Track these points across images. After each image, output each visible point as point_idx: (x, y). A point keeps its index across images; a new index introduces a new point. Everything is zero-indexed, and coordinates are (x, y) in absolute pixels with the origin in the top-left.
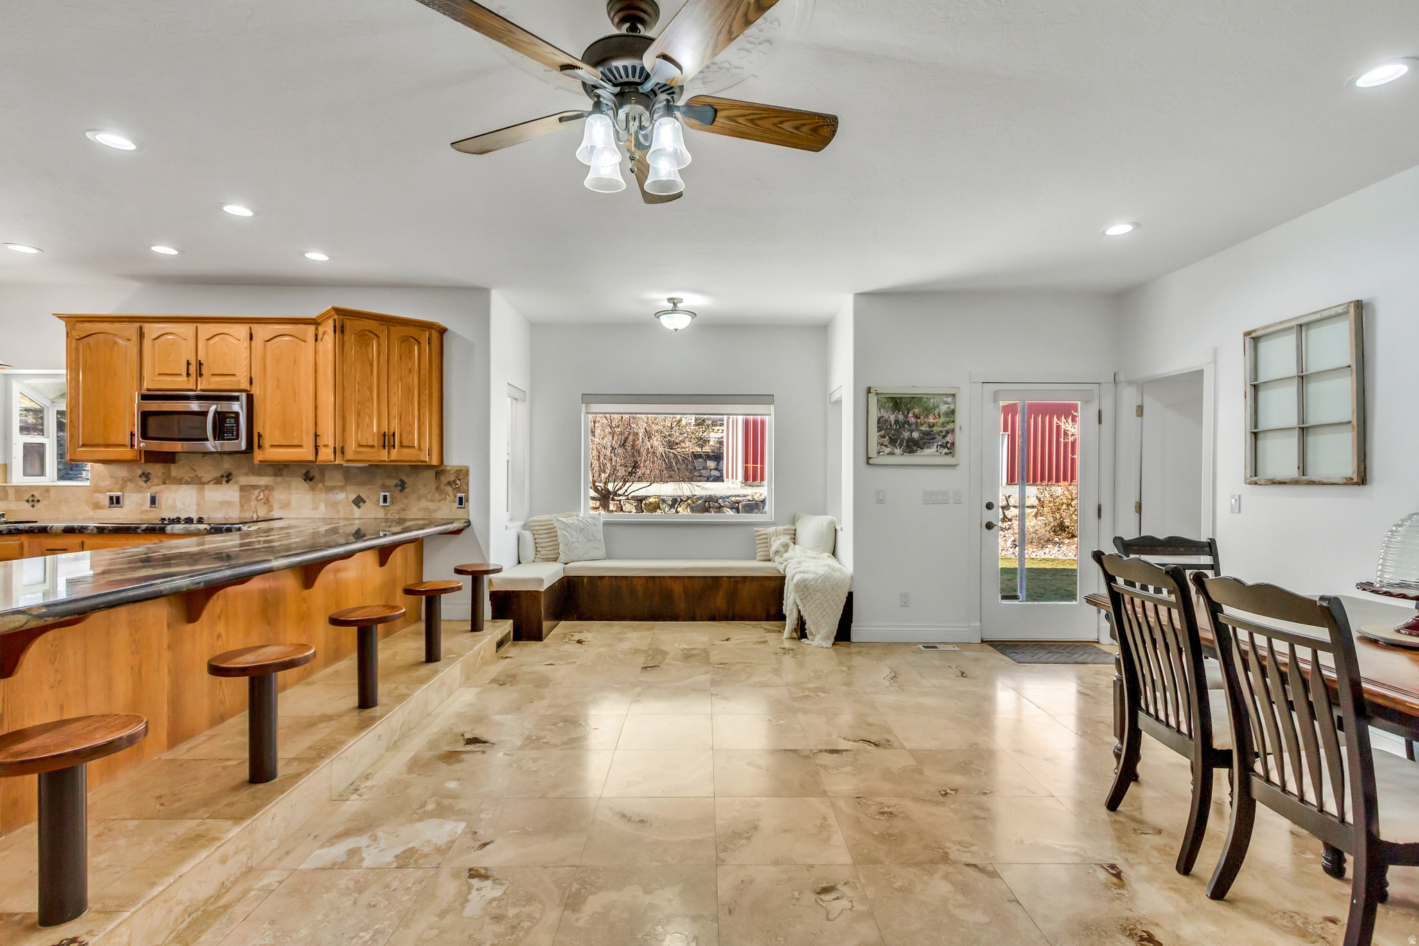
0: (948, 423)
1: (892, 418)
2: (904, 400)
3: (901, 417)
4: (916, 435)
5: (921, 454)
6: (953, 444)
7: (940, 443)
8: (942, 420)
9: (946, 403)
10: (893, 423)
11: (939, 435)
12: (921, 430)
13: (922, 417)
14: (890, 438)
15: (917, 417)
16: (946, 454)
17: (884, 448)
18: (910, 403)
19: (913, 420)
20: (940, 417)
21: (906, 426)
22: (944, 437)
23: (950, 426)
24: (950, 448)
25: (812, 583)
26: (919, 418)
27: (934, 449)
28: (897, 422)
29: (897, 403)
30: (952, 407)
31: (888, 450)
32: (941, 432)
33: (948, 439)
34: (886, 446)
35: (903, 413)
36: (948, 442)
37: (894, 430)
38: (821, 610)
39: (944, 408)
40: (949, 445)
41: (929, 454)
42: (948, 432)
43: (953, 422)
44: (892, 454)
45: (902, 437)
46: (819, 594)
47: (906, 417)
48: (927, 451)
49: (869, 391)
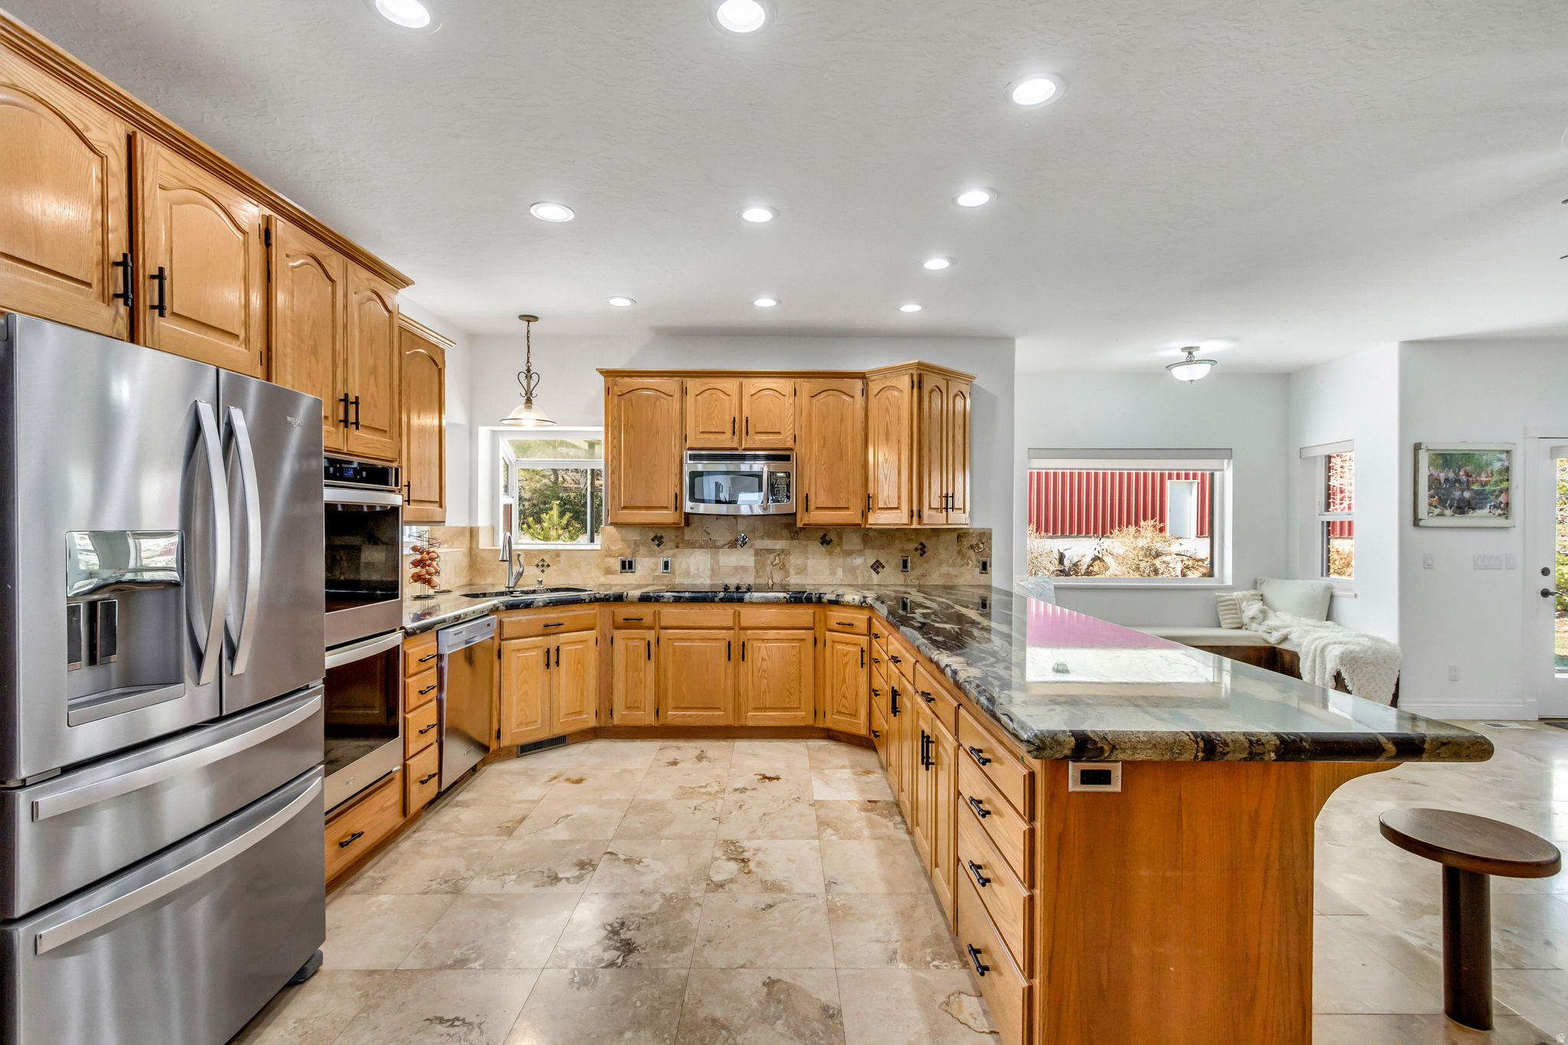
0: (1501, 481)
1: (1442, 476)
2: (1454, 457)
3: (1451, 475)
4: (1467, 495)
5: (1473, 515)
6: (1507, 504)
7: (1493, 503)
8: (1496, 478)
9: (1500, 460)
10: (1442, 481)
11: (1492, 495)
12: (1473, 489)
13: (1474, 476)
14: (1440, 498)
15: (1468, 475)
16: (1500, 515)
17: (1433, 508)
18: (1461, 460)
19: (1464, 478)
20: (1493, 475)
21: (1457, 485)
22: (1497, 497)
23: (1505, 485)
24: (1505, 509)
25: (1361, 655)
26: (1471, 476)
27: (1487, 510)
28: (1447, 480)
29: (1445, 459)
30: (1506, 464)
31: (1437, 511)
32: (1494, 491)
33: (1502, 498)
34: (1435, 507)
35: (1454, 471)
36: (1501, 503)
37: (1444, 489)
38: (1372, 684)
39: (1497, 465)
40: (1502, 506)
41: (1481, 516)
42: (1501, 492)
43: (1508, 480)
44: (1441, 515)
45: (1452, 496)
46: (1371, 668)
47: (1457, 474)
48: (1479, 512)
49: (1417, 447)
